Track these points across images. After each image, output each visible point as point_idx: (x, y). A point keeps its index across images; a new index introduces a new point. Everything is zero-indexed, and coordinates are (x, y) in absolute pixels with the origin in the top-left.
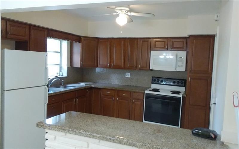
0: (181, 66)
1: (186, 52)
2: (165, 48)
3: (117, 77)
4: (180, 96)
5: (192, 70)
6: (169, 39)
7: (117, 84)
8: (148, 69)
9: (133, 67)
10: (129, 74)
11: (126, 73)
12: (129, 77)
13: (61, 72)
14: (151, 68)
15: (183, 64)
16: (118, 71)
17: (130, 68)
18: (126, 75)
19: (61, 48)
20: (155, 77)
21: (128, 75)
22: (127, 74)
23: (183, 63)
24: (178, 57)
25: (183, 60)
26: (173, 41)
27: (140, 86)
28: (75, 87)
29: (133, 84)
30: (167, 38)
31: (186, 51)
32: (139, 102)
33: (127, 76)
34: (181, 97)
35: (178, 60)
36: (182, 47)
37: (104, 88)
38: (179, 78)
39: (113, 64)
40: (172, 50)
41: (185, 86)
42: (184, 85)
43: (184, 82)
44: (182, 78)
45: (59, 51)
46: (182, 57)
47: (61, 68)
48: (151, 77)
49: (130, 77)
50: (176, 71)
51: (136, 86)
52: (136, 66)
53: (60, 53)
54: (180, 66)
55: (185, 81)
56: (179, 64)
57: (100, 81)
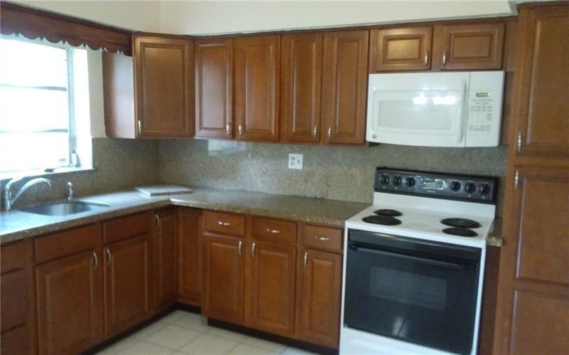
0: (483, 128)
1: (499, 75)
2: (422, 62)
3: (261, 169)
4: (479, 243)
5: (528, 141)
6: (437, 28)
7: (262, 191)
8: (358, 139)
9: (310, 133)
10: (300, 157)
11: (291, 155)
12: (299, 166)
13: (74, 156)
14: (369, 138)
15: (489, 119)
16: (265, 149)
17: (301, 139)
18: (290, 161)
19: (70, 75)
20: (385, 168)
21: (296, 161)
22: (293, 158)
23: (490, 115)
24: (472, 95)
25: (491, 104)
26: (451, 35)
27: (338, 198)
28: (106, 206)
29: (312, 190)
30: (430, 25)
31: (501, 69)
32: (327, 260)
33: (292, 164)
34: (479, 250)
35: (471, 104)
36: (486, 54)
37: (210, 208)
38: (474, 173)
39: (244, 126)
40: (448, 67)
41: (494, 201)
42: (491, 198)
43: (491, 185)
44: (486, 173)
45: (66, 85)
46: (485, 95)
47: (73, 141)
48: (374, 170)
49: (303, 170)
50: (462, 145)
51: (322, 199)
52: (319, 132)
53: (69, 90)
54: (477, 130)
55: (497, 181)
56: (476, 119)
57: (211, 180)
